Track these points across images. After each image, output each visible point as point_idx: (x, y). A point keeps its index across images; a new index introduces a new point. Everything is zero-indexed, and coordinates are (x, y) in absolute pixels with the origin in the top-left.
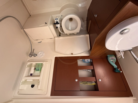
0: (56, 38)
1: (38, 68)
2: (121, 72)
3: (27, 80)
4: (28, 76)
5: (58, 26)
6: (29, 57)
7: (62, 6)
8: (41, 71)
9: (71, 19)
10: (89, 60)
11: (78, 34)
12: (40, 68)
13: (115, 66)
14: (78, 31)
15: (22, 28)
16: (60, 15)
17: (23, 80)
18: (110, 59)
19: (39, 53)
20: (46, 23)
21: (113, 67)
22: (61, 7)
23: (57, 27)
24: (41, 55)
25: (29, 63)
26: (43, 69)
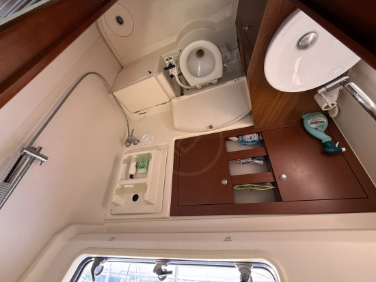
0: (175, 101)
1: (143, 163)
2: (344, 149)
3: (125, 186)
4: (126, 179)
5: (174, 72)
6: (125, 146)
7: (179, 32)
8: (147, 168)
9: (200, 53)
10: (255, 137)
11: (220, 81)
12: (145, 164)
13: (326, 138)
14: (220, 75)
15: (111, 91)
16: (176, 51)
17: (118, 186)
18: (309, 122)
19: (144, 137)
20: (150, 72)
21: (319, 141)
22: (177, 34)
23: (172, 76)
24: (147, 139)
25: (125, 157)
26: (151, 162)
